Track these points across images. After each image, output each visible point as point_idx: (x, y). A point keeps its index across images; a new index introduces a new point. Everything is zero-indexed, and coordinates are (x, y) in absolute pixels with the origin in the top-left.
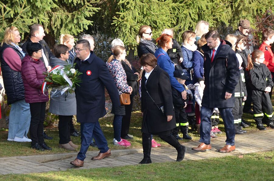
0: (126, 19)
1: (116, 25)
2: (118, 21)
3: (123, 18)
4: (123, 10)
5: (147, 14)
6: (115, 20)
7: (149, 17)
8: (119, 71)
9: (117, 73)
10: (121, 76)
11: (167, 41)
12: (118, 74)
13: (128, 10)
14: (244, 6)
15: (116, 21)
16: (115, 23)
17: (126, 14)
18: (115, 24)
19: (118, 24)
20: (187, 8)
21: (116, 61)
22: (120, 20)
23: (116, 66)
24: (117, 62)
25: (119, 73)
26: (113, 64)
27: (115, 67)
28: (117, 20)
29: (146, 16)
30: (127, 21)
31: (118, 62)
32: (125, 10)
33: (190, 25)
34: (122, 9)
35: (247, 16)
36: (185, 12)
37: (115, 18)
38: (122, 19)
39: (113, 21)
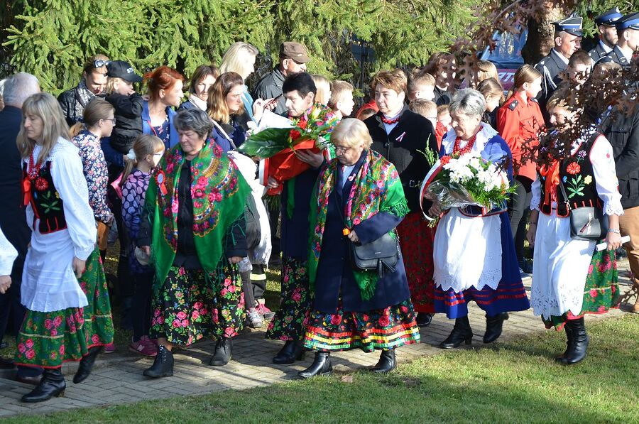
0: (39, 32)
1: (15, 48)
2: (20, 37)
3: (33, 29)
4: (32, 11)
5: (89, 21)
6: (13, 34)
7: (94, 29)
8: (95, 160)
9: (92, 165)
10: (99, 173)
11: (167, 84)
12: (93, 169)
13: (45, 11)
14: (302, 9)
15: (15, 36)
16: (12, 42)
17: (40, 21)
18: (12, 46)
19: (20, 45)
20: (181, 11)
21: (89, 136)
22: (26, 34)
23: (90, 146)
24: (91, 139)
25: (95, 165)
26: (81, 142)
27: (87, 150)
28: (16, 34)
29: (87, 26)
30: (42, 37)
31: (93, 138)
32: (37, 10)
33: (180, 53)
34: (28, 8)
35: (310, 35)
36: (174, 20)
37: (13, 29)
38: (30, 31)
39: (9, 37)
